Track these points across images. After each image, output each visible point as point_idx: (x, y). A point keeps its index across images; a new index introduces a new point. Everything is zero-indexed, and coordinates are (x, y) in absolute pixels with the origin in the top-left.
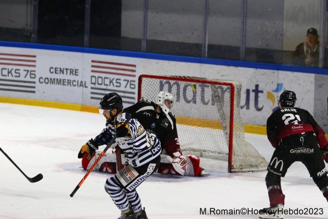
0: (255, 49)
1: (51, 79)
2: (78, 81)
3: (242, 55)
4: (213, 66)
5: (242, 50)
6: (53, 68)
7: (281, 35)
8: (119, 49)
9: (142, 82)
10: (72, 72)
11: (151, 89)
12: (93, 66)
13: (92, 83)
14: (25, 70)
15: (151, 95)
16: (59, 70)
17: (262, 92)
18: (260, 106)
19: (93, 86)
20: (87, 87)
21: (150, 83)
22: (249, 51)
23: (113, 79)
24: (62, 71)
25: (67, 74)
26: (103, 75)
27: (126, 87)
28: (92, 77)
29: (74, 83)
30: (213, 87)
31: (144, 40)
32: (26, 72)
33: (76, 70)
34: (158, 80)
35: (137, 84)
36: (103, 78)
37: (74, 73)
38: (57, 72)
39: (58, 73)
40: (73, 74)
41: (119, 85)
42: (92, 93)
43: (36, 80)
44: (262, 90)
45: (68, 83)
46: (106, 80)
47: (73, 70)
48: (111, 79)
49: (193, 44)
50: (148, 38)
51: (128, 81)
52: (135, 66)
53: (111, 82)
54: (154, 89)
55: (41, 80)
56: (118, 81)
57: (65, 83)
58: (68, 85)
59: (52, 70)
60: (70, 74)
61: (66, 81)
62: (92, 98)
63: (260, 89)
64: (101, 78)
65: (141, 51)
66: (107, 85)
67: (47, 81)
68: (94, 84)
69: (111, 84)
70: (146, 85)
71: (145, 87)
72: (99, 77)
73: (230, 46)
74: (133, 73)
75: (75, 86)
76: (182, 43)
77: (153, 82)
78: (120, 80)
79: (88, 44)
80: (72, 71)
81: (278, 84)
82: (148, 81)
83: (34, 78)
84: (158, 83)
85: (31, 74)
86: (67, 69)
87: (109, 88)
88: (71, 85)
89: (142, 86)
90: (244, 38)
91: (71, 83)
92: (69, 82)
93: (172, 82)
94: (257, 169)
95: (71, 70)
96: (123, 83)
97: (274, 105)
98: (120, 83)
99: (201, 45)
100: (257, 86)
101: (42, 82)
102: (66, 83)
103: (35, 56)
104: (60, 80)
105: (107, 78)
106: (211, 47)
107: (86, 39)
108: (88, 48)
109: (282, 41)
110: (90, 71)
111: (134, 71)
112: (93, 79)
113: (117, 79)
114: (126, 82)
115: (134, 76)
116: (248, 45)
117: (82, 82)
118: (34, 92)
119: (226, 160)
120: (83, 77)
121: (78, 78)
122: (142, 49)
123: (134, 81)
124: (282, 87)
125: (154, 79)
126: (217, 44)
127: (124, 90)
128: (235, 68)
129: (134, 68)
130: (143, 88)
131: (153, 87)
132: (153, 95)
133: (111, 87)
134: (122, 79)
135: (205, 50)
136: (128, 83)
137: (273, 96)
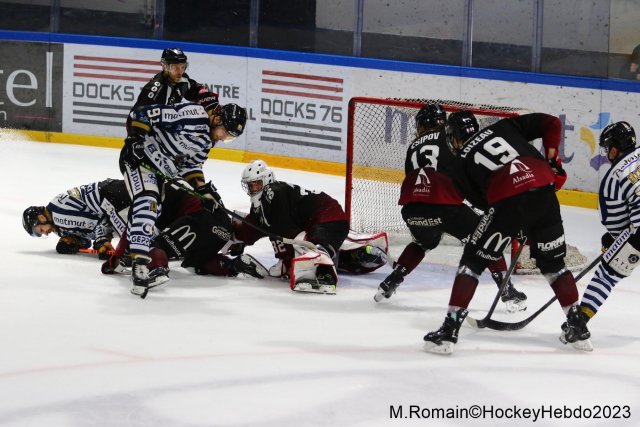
0: (560, 49)
3: (536, 61)
4: (482, 80)
5: (536, 53)
7: (606, 25)
8: (312, 51)
9: (356, 111)
10: (228, 92)
11: (372, 123)
12: (264, 81)
13: (263, 112)
17: (572, 128)
18: (567, 154)
19: (265, 117)
20: (254, 119)
21: (369, 111)
22: (549, 55)
23: (302, 104)
26: (284, 98)
27: (324, 119)
28: (263, 100)
31: (357, 33)
33: (234, 88)
34: (383, 108)
35: (345, 113)
36: (284, 103)
37: (231, 93)
40: (229, 96)
41: (311, 115)
42: (263, 130)
44: (572, 124)
46: (288, 105)
47: (229, 88)
48: (298, 105)
49: (446, 41)
50: (365, 31)
51: (328, 108)
52: (341, 81)
53: (298, 109)
56: (310, 108)
60: (224, 96)
62: (263, 138)
63: (567, 123)
64: (280, 102)
65: (351, 54)
66: (291, 115)
68: (268, 113)
69: (299, 113)
70: (362, 116)
71: (360, 120)
72: (275, 101)
73: (512, 45)
74: (338, 94)
76: (427, 39)
77: (375, 110)
78: (314, 106)
79: (256, 42)
80: (227, 89)
81: (600, 115)
82: (366, 109)
84: (384, 111)
86: (218, 87)
87: (294, 120)
89: (355, 117)
90: (539, 30)
93: (407, 110)
95: (225, 87)
96: (321, 113)
97: (592, 152)
98: (314, 112)
99: (461, 42)
105: (292, 103)
106: (479, 47)
107: (253, 32)
108: (257, 49)
109: (609, 35)
110: (260, 90)
111: (340, 90)
112: (266, 104)
113: (308, 105)
114: (325, 110)
115: (340, 99)
116: (544, 46)
120: (247, 101)
122: (355, 51)
123: (340, 109)
124: (607, 119)
125: (377, 106)
126: (490, 41)
127: (322, 124)
128: (523, 84)
129: (339, 85)
130: (356, 123)
131: (374, 119)
132: (375, 133)
133: (298, 119)
134: (318, 105)
135: (468, 52)
136: (328, 111)
137: (592, 136)
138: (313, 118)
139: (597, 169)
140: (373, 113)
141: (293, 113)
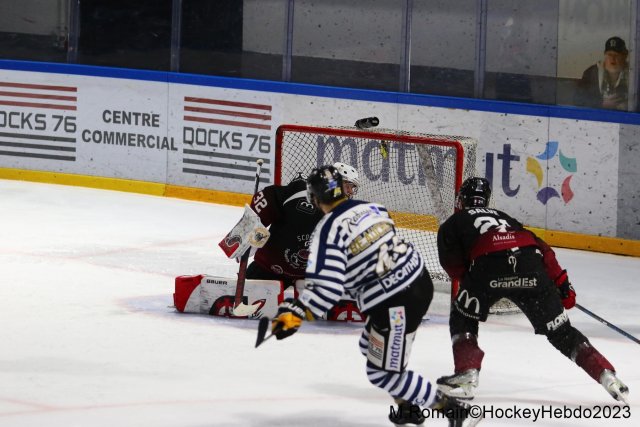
0: (503, 74)
1: (106, 133)
2: (158, 137)
3: (479, 86)
4: (421, 107)
5: (479, 77)
6: (109, 112)
7: (554, 48)
8: (239, 75)
9: (284, 140)
10: (147, 120)
11: (302, 154)
12: (187, 108)
13: (185, 142)
14: (54, 117)
15: (299, 165)
16: (121, 115)
17: (517, 159)
18: (513, 187)
19: (188, 147)
20: (176, 149)
21: (299, 140)
22: (492, 79)
23: (228, 133)
24: (127, 118)
25: (137, 123)
26: (208, 126)
27: (251, 149)
28: (185, 129)
29: (152, 142)
30: (421, 149)
31: (286, 56)
32: (57, 120)
33: (154, 116)
34: (314, 137)
35: (272, 142)
36: (208, 132)
37: (150, 121)
38: (117, 119)
39: (119, 122)
40: (149, 125)
41: (238, 144)
42: (186, 161)
43: (77, 135)
44: (518, 154)
45: (139, 140)
46: (212, 134)
47: (148, 115)
48: (223, 134)
49: (383, 65)
50: (295, 54)
51: (256, 137)
52: (269, 108)
53: (223, 139)
54: (307, 153)
55: (87, 136)
56: (236, 137)
57: (132, 142)
58: (139, 145)
59: (108, 116)
60: (144, 124)
61: (136, 138)
62: (185, 170)
63: (512, 153)
64: (204, 130)
65: (280, 79)
66: (215, 145)
67: (97, 137)
68: (190, 143)
69: (224, 143)
70: (290, 146)
71: (288, 149)
72: (198, 130)
73: (453, 70)
74: (267, 123)
75: (152, 146)
76: (362, 63)
77: (305, 139)
78: (240, 135)
79: (178, 66)
80: (146, 117)
81: (548, 144)
82: (296, 138)
83: (74, 131)
84: (314, 141)
85: (66, 124)
86: (137, 115)
87: (218, 150)
88: (144, 146)
89: (284, 147)
90: (482, 53)
91: (145, 142)
92: (141, 140)
93: (341, 139)
94: (507, 310)
95: (144, 115)
96: (247, 142)
97: (540, 184)
98: (240, 141)
99: (399, 66)
100: (507, 148)
101: (89, 140)
102: (136, 142)
103: (74, 89)
104: (124, 135)
105: (216, 132)
106: (417, 71)
107: (174, 55)
108: (179, 74)
109: (557, 59)
110: (183, 118)
111: (269, 118)
112: (189, 133)
113: (234, 134)
114: (252, 140)
115: (268, 128)
116: (490, 68)
117: (165, 139)
118: (73, 159)
119: (447, 292)
120: (168, 130)
121: (160, 132)
122: (284, 77)
123: (268, 138)
124: (555, 150)
125: (308, 134)
126: (430, 65)
127: (249, 154)
128: (465, 112)
129: (267, 113)
130: (285, 152)
131: (304, 150)
132: (305, 164)
133: (223, 150)
134: (245, 134)
135: (406, 77)
136: (255, 141)
137: (539, 167)
138: (239, 148)
139: (545, 202)
140: (303, 143)
141: (218, 142)
